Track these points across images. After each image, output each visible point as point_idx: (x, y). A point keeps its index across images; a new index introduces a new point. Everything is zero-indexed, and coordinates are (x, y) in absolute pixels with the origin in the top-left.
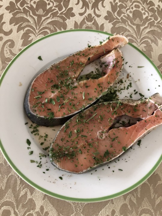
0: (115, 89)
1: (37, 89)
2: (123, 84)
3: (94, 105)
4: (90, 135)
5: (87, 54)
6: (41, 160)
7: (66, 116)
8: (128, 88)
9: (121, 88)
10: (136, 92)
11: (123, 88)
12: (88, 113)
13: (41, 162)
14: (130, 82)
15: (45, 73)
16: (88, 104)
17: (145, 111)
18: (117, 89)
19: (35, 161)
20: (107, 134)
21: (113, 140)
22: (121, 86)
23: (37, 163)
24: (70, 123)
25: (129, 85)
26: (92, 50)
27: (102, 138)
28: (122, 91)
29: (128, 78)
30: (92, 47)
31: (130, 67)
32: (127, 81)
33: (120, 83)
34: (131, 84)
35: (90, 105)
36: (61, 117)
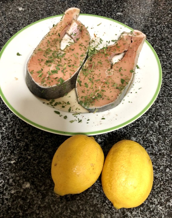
0: (93, 47)
1: (34, 71)
2: (95, 42)
3: (88, 58)
4: (101, 77)
5: (55, 32)
6: (77, 118)
7: (73, 76)
8: (101, 43)
9: (97, 45)
10: (108, 42)
11: (98, 44)
12: (87, 65)
13: (78, 119)
14: (99, 38)
15: (32, 58)
16: (83, 59)
17: (126, 44)
18: (94, 47)
19: (74, 120)
20: (113, 70)
21: (120, 70)
22: (95, 44)
23: (76, 121)
24: (79, 78)
25: (100, 40)
26: (57, 27)
27: (111, 74)
28: (98, 46)
29: (95, 37)
30: (56, 26)
31: (93, 29)
32: (97, 39)
33: (93, 42)
34: (100, 39)
35: (84, 59)
36: (70, 78)
